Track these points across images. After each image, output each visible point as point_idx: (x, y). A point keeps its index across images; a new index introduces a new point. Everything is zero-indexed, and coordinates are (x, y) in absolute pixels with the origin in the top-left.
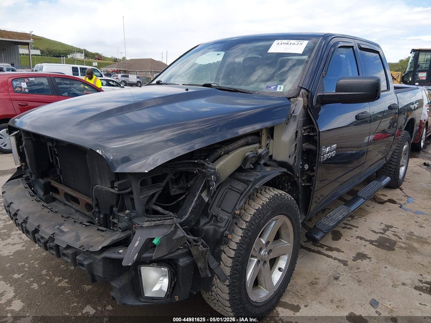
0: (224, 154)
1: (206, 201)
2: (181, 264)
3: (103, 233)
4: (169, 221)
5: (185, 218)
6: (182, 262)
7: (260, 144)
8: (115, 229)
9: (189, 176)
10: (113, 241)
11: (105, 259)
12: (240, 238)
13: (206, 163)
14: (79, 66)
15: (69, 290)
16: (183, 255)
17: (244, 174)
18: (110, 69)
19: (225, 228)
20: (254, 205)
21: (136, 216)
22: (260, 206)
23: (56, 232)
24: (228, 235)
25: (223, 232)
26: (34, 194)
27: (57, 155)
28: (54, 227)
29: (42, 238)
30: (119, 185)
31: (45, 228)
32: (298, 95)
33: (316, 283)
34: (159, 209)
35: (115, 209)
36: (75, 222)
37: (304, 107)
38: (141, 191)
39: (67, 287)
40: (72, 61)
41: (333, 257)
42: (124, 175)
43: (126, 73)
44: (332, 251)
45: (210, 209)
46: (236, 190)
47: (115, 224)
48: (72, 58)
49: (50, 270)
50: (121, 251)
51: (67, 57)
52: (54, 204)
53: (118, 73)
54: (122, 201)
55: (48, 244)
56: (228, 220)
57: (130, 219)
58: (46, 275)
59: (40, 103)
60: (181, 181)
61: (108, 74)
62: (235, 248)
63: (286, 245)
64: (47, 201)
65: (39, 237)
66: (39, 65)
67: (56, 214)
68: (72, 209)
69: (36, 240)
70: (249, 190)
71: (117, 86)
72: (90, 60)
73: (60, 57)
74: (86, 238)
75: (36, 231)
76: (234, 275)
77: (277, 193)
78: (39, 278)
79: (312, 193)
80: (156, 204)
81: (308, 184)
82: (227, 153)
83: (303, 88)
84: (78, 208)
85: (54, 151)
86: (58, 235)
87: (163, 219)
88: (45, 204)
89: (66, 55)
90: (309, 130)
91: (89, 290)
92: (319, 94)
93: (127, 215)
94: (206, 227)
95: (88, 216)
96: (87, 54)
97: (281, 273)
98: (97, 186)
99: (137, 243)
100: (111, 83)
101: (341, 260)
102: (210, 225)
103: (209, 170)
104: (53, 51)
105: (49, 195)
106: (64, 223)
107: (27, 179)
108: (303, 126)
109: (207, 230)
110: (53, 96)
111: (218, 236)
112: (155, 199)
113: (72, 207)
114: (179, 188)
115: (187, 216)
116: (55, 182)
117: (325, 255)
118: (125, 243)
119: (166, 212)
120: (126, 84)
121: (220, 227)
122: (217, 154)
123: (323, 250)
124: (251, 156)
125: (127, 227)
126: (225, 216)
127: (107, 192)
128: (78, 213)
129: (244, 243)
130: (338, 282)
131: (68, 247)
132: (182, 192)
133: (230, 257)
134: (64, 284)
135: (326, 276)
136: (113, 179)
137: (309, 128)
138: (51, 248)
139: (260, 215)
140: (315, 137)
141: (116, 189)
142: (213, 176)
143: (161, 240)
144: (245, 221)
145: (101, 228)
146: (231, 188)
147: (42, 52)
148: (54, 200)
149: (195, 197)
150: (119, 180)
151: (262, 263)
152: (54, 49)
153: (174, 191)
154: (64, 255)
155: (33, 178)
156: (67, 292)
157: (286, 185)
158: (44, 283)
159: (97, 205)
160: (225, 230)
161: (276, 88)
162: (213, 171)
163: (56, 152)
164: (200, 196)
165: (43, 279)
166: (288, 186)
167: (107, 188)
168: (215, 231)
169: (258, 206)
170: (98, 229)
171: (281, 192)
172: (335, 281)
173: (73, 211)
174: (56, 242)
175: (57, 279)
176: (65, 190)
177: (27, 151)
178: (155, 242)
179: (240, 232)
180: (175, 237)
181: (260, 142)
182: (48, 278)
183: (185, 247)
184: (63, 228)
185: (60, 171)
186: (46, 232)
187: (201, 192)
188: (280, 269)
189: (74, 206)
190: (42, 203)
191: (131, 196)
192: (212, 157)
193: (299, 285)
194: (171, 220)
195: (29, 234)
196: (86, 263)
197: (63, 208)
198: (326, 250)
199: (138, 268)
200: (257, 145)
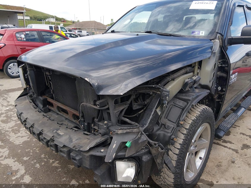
0: (171, 80)
1: (159, 114)
2: (144, 160)
3: (88, 137)
4: (136, 129)
5: (146, 126)
6: (145, 158)
7: (194, 73)
8: (97, 133)
9: (145, 96)
10: (97, 143)
11: (92, 156)
12: (183, 140)
13: (161, 88)
14: (53, 26)
15: (60, 168)
16: (145, 154)
17: (184, 95)
18: (70, 28)
19: (172, 133)
20: (190, 117)
21: (112, 125)
22: (195, 118)
23: (55, 135)
24: (174, 138)
25: (171, 136)
26: (36, 107)
27: (50, 80)
28: (53, 131)
29: (45, 138)
30: (100, 103)
31: (47, 132)
32: (215, 38)
33: (221, 166)
34: (127, 120)
35: (96, 120)
36: (67, 127)
37: (220, 46)
38: (115, 108)
39: (59, 166)
40: (49, 23)
41: (228, 147)
42: (103, 96)
43: (80, 30)
44: (227, 143)
45: (160, 119)
46: (178, 106)
47: (95, 129)
48: (48, 21)
49: (46, 155)
50: (102, 150)
51: (45, 21)
52: (50, 113)
53: (75, 30)
54: (101, 115)
55: (49, 143)
56: (174, 127)
57: (108, 128)
58: (45, 158)
59: (33, 47)
60: (139, 100)
61: (70, 31)
62: (179, 148)
63: (205, 142)
64: (45, 112)
65: (43, 138)
66: (30, 25)
67: (53, 122)
68: (63, 117)
69: (40, 140)
70: (189, 106)
71: (76, 37)
72: (59, 22)
73: (42, 21)
74: (77, 140)
75: (40, 133)
76: (178, 166)
77: (204, 108)
78: (40, 161)
79: (221, 106)
80: (124, 117)
81: (218, 100)
82: (173, 80)
83: (218, 33)
84: (67, 117)
85: (49, 78)
86: (56, 137)
87: (131, 128)
88: (45, 114)
89: (45, 19)
90: (222, 63)
91: (73, 169)
92: (229, 38)
93: (106, 124)
94: (158, 132)
95: (75, 123)
96: (57, 19)
97: (201, 161)
98: (83, 103)
99: (114, 145)
100: (72, 35)
101: (234, 149)
102: (161, 131)
103: (164, 92)
104: (37, 17)
105: (46, 107)
106: (59, 128)
107: (31, 96)
108: (219, 60)
109: (159, 135)
110: (41, 43)
111: (167, 139)
112: (123, 113)
113: (63, 116)
114: (139, 105)
115: (147, 125)
116: (50, 99)
117: (222, 146)
118: (105, 144)
119: (133, 123)
120: (81, 36)
121: (168, 133)
122: (166, 80)
123: (221, 142)
124: (190, 82)
125: (105, 133)
126: (172, 125)
127: (91, 108)
128: (67, 120)
129: (185, 144)
130: (235, 165)
131: (64, 146)
132: (140, 107)
133: (175, 154)
134: (56, 164)
135: (226, 161)
136: (96, 99)
137: (222, 62)
138: (51, 146)
139: (195, 124)
140: (225, 68)
141: (98, 106)
142: (167, 97)
143: (131, 143)
144: (185, 128)
145: (86, 132)
146: (175, 105)
147: (31, 18)
148: (50, 110)
149: (152, 112)
150: (99, 100)
151: (191, 154)
152: (38, 16)
153: (135, 107)
154: (61, 151)
155: (35, 96)
156: (58, 170)
157: (205, 101)
158: (43, 164)
159: (83, 116)
160: (172, 135)
161: (199, 33)
162: (167, 93)
163: (50, 79)
164: (156, 111)
165: (43, 161)
166: (206, 102)
167: (91, 105)
168: (164, 135)
169: (194, 118)
170: (84, 134)
171: (206, 107)
172: (233, 164)
173: (64, 119)
174: (55, 143)
175: (51, 161)
176: (57, 104)
177: (31, 77)
178: (128, 145)
179: (183, 137)
180: (140, 141)
181: (193, 72)
182: (46, 160)
183: (146, 148)
184: (59, 132)
185: (53, 91)
186: (48, 134)
187: (156, 108)
188: (200, 158)
189: (64, 116)
190: (43, 113)
191: (108, 111)
192: (163, 83)
193: (210, 167)
194: (138, 129)
195: (35, 135)
196: (77, 158)
197: (57, 116)
198: (223, 142)
199: (114, 162)
200: (191, 74)
